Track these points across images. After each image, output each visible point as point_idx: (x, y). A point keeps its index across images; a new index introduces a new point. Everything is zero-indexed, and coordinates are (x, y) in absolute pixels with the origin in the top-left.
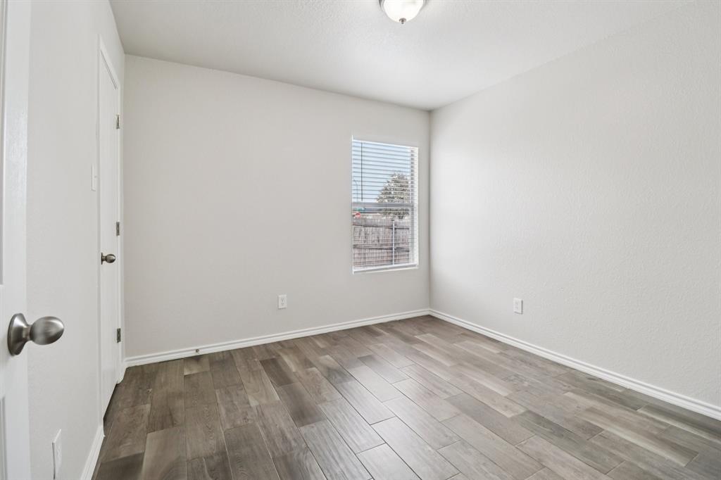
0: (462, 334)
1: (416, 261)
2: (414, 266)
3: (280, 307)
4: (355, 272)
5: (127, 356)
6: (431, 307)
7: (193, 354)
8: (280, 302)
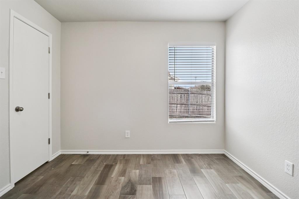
0: (240, 176)
1: (215, 119)
2: (213, 121)
3: (126, 137)
4: (170, 122)
5: (61, 149)
6: (225, 149)
7: (85, 153)
8: (126, 134)
